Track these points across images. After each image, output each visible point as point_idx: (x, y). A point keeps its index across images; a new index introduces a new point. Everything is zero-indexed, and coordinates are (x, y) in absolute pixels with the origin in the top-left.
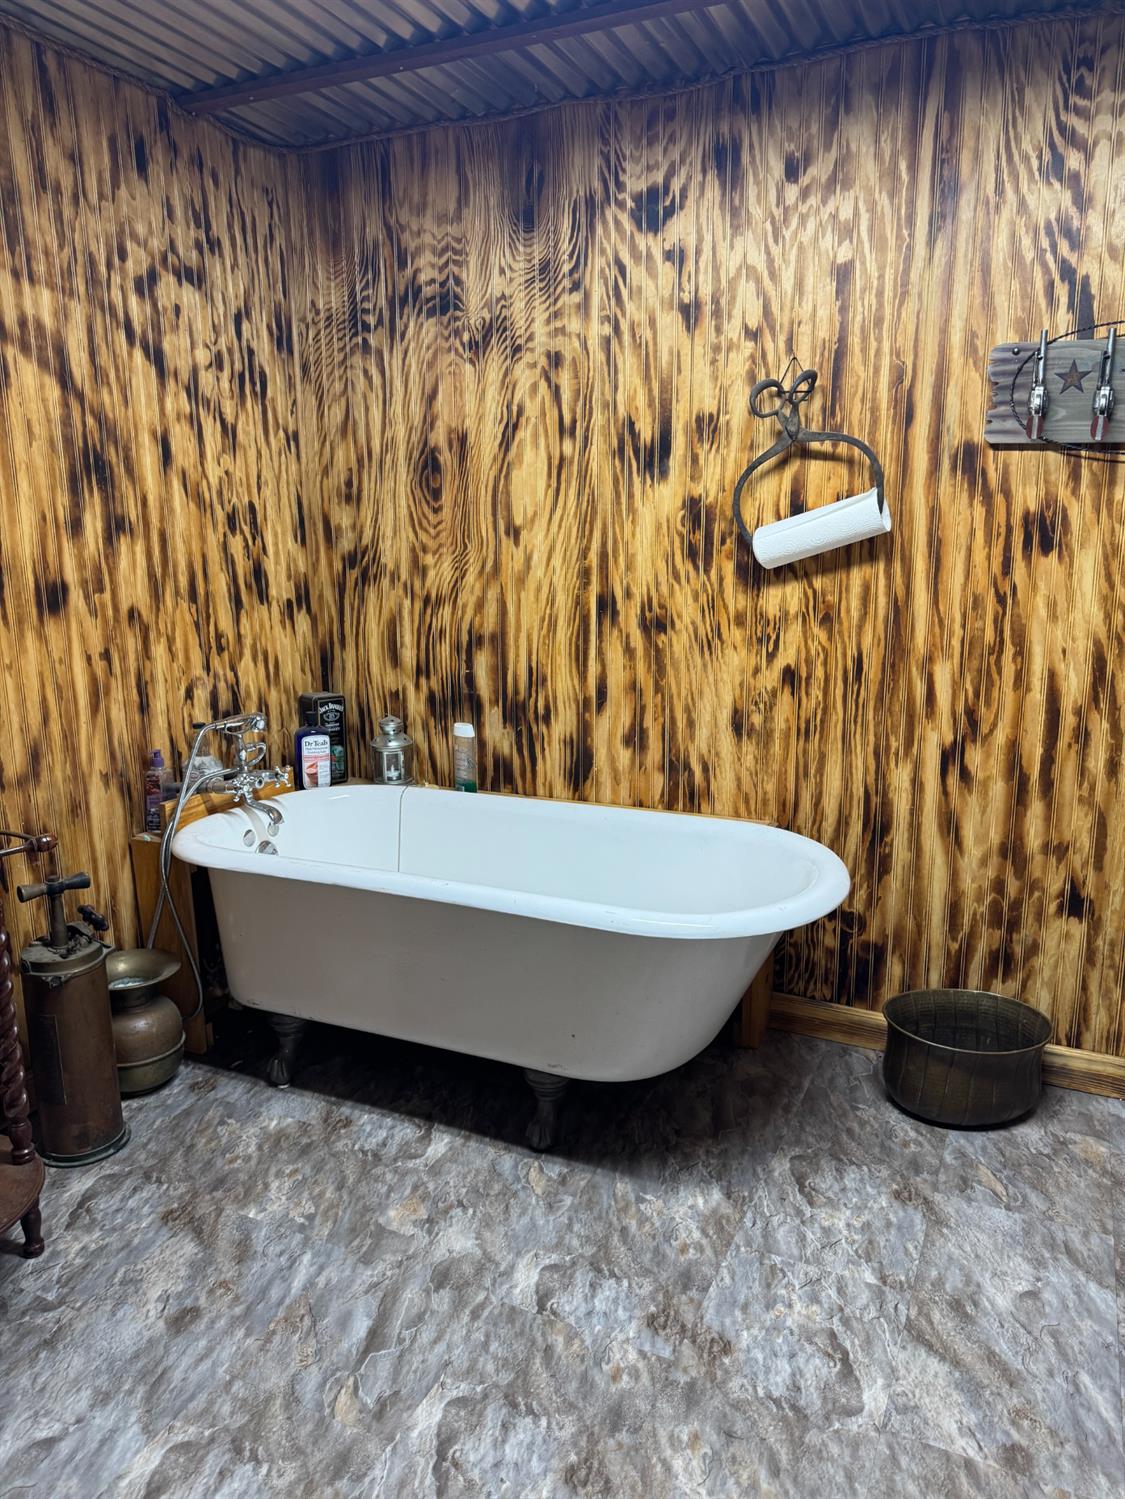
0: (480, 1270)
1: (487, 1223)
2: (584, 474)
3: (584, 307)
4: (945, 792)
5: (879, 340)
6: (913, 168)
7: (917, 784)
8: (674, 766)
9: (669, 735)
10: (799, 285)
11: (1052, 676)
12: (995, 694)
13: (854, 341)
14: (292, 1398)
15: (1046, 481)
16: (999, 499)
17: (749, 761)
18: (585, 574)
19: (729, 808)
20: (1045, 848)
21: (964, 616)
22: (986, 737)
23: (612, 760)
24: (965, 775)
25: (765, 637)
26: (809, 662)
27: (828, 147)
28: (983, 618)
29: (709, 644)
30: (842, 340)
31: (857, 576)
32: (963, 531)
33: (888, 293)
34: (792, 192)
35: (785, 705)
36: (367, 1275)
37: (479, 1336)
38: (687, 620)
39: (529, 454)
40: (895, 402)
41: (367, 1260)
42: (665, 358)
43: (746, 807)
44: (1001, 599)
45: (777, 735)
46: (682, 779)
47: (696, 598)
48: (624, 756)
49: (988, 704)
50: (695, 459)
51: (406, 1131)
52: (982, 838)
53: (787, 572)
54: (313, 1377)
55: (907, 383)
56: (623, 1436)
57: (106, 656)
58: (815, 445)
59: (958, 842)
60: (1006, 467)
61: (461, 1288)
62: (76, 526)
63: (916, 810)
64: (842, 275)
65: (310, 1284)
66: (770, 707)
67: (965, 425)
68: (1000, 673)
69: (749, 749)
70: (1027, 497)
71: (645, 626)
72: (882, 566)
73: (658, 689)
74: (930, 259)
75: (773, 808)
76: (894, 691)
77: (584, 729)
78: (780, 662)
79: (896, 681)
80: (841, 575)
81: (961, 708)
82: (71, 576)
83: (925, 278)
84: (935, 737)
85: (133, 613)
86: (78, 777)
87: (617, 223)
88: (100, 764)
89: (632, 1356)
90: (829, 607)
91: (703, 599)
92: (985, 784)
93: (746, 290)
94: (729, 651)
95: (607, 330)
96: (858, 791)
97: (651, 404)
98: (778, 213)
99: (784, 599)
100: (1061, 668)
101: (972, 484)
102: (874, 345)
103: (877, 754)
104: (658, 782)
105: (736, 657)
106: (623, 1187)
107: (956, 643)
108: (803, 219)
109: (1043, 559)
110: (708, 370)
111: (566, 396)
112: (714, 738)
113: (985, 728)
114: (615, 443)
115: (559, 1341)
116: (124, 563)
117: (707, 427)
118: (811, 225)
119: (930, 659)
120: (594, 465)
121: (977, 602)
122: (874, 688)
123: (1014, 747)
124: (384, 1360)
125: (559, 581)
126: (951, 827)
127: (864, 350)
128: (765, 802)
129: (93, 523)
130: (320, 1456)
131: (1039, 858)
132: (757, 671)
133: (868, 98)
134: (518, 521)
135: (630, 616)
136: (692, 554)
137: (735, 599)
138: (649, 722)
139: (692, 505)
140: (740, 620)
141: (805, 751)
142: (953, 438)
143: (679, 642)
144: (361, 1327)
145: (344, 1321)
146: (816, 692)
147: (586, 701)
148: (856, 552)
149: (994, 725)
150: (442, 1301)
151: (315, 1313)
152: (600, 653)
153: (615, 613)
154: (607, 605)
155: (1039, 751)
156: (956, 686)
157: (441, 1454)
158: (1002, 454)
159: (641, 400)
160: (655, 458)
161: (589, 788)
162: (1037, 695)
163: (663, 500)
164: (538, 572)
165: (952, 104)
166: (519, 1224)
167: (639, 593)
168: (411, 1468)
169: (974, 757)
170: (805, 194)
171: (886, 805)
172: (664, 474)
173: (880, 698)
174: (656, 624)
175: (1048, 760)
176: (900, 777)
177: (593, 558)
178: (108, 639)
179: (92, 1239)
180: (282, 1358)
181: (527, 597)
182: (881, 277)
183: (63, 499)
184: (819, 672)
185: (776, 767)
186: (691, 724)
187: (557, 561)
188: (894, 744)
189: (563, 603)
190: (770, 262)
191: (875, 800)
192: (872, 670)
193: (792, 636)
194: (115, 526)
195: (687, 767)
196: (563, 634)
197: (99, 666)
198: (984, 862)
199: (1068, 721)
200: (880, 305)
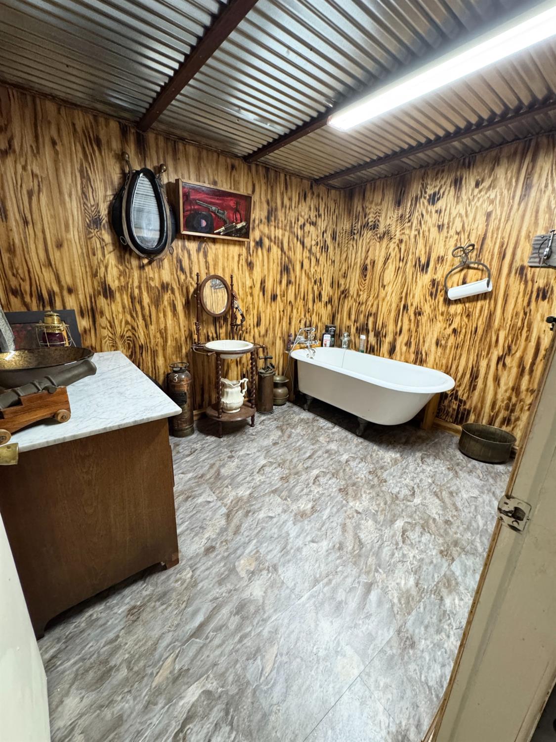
0: (336, 453)
1: (341, 445)
2: (404, 272)
3: (411, 227)
4: (497, 369)
5: (497, 234)
6: (517, 181)
7: (488, 366)
8: (417, 353)
9: (417, 345)
10: (474, 219)
11: (539, 338)
12: (518, 342)
13: (489, 235)
14: (291, 461)
15: (547, 278)
16: (530, 283)
17: (439, 354)
18: (401, 298)
19: (431, 366)
20: (527, 390)
21: (512, 318)
22: (513, 355)
23: (401, 349)
24: (504, 365)
25: (449, 320)
26: (461, 327)
27: (490, 177)
28: (518, 319)
29: (432, 320)
30: (485, 235)
31: (479, 304)
32: (516, 292)
33: (503, 220)
34: (476, 191)
35: (452, 340)
36: (312, 447)
37: (331, 463)
38: (427, 313)
39: (390, 266)
40: (500, 253)
41: (313, 444)
42: (431, 240)
43: (436, 366)
44: (525, 314)
45: (448, 347)
46: (420, 356)
47: (431, 307)
48: (404, 348)
49: (515, 344)
50: (436, 268)
51: (330, 425)
52: (506, 384)
53: (458, 301)
54: (296, 459)
55: (504, 247)
56: (354, 488)
57: (283, 311)
58: (472, 265)
59: (499, 385)
60: (534, 273)
61: (330, 454)
62: (281, 282)
63: (487, 373)
64: (489, 215)
65: (300, 445)
66: (448, 339)
67: (522, 260)
68: (521, 335)
69: (440, 350)
70: (541, 283)
71: (415, 314)
72: (488, 301)
73: (416, 331)
74: (518, 209)
75: (444, 367)
76: (485, 338)
77: (395, 340)
78: (452, 327)
79: (487, 335)
80: (474, 303)
81: (506, 345)
82: (278, 293)
83: (516, 216)
84: (496, 353)
85: (290, 302)
86: (274, 337)
87: (423, 203)
88: (279, 335)
89: (363, 476)
90: (469, 312)
91: (432, 307)
92: (510, 368)
93: (458, 220)
94: (438, 322)
95: (416, 233)
96: (470, 366)
97: (425, 253)
98: (471, 198)
99: (456, 309)
100: (542, 336)
101: (521, 278)
102: (495, 235)
103: (477, 356)
104: (413, 357)
105: (439, 325)
106: (375, 447)
107: (508, 326)
108: (479, 199)
109: (542, 302)
110: (443, 243)
111: (403, 251)
112: (430, 347)
113: (513, 352)
114: (414, 263)
115: (347, 469)
116: (290, 291)
117: (441, 260)
118: (481, 200)
119: (499, 330)
120: (407, 270)
121: (517, 314)
122: (479, 337)
123: (522, 359)
124: (310, 461)
125: (393, 300)
126: (497, 380)
127: (492, 237)
128: (442, 366)
129: (284, 282)
130: (293, 471)
131: (524, 393)
132: (445, 329)
133: (505, 161)
134: (385, 283)
135: (411, 311)
136: (431, 295)
137: (442, 308)
138: (412, 340)
139: (433, 282)
140: (442, 314)
141: (456, 353)
142: (517, 264)
143: (424, 319)
144: (308, 455)
145: (305, 453)
146: (462, 336)
147: (396, 333)
148: (480, 297)
149: (516, 351)
150: (326, 455)
151: (300, 450)
152: (402, 320)
153: (407, 310)
154: (405, 307)
155: (530, 360)
156: (506, 338)
157: (316, 478)
158: (533, 269)
159: (423, 252)
160: (424, 268)
161: (394, 356)
162: (533, 344)
163: (425, 279)
164: (388, 297)
165: (534, 160)
166: (348, 447)
167: (415, 305)
168: (309, 478)
169: (508, 360)
170: (480, 191)
171: (478, 370)
172: (426, 272)
173: (481, 340)
174: (418, 313)
175: (533, 364)
176: (483, 363)
177: (404, 295)
178: (284, 307)
179: (263, 427)
180: (291, 455)
181: (385, 304)
182: (501, 215)
183: (279, 276)
184: (464, 330)
185: (446, 356)
186: (424, 342)
187: (394, 295)
188: (483, 353)
189: (394, 306)
190: (466, 212)
191: (475, 369)
192: (480, 331)
193: (457, 320)
194: (289, 282)
195: (421, 353)
196: (393, 314)
197: (282, 313)
198: (506, 391)
199: (542, 352)
200: (500, 223)
